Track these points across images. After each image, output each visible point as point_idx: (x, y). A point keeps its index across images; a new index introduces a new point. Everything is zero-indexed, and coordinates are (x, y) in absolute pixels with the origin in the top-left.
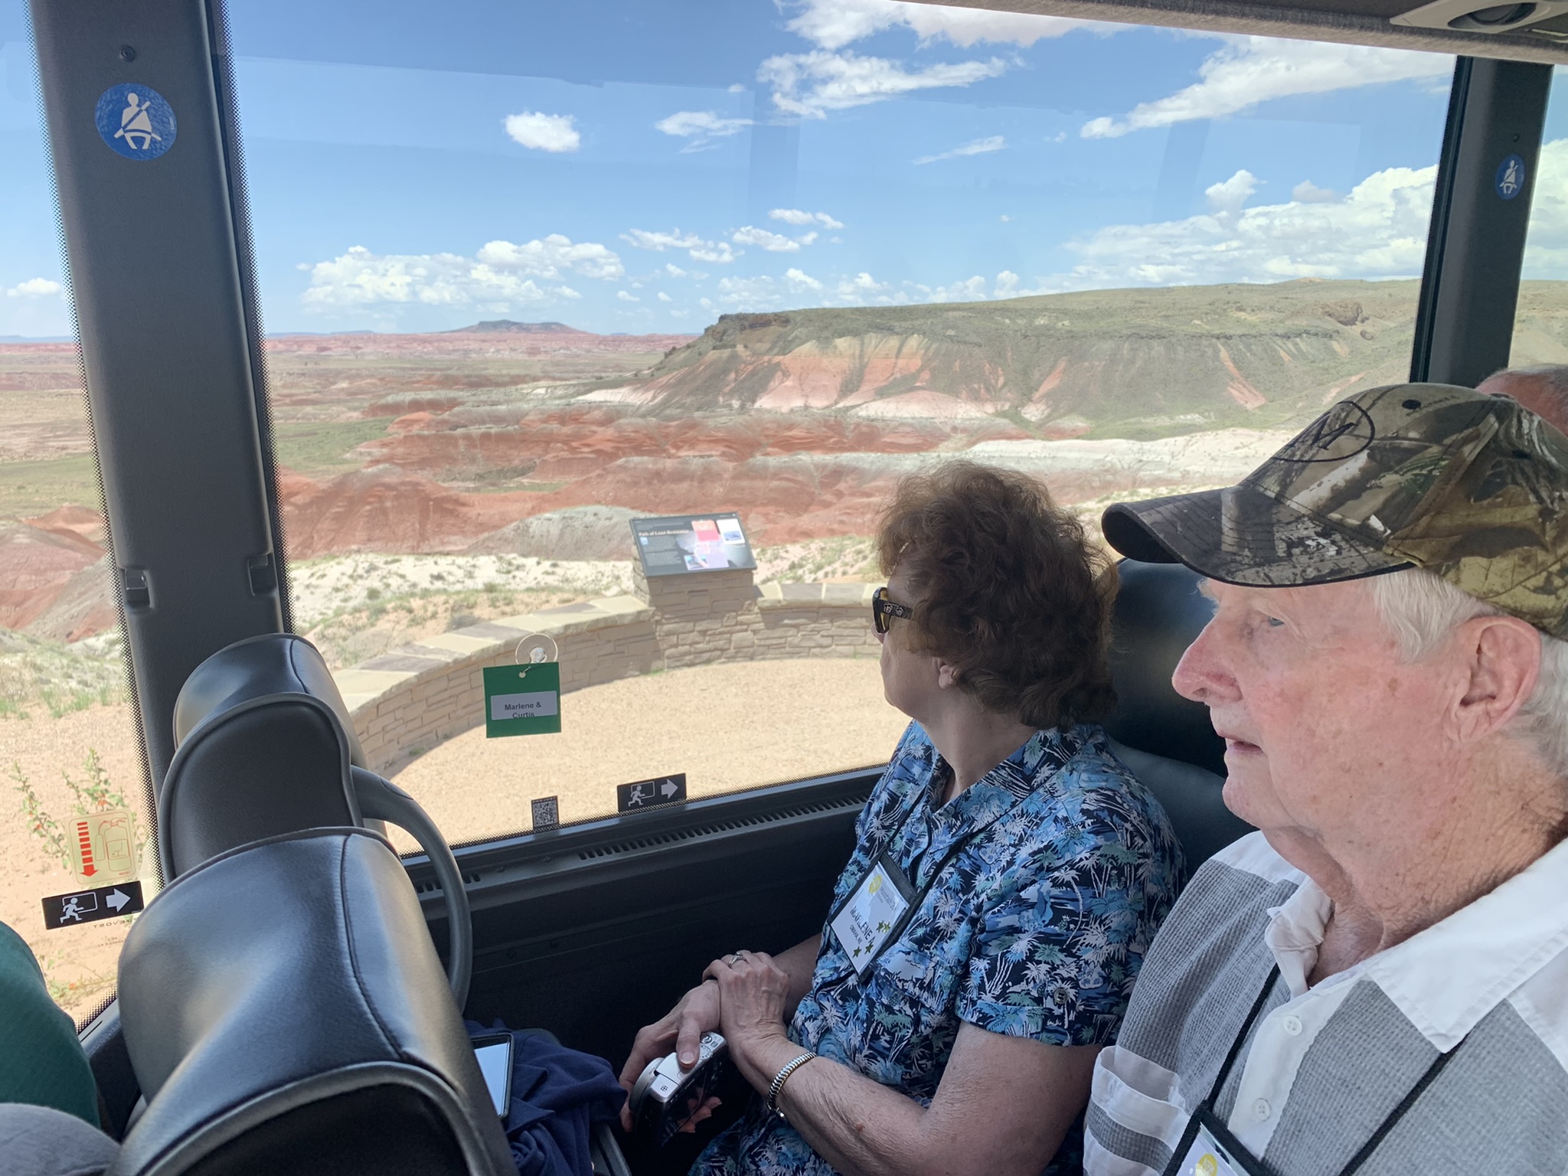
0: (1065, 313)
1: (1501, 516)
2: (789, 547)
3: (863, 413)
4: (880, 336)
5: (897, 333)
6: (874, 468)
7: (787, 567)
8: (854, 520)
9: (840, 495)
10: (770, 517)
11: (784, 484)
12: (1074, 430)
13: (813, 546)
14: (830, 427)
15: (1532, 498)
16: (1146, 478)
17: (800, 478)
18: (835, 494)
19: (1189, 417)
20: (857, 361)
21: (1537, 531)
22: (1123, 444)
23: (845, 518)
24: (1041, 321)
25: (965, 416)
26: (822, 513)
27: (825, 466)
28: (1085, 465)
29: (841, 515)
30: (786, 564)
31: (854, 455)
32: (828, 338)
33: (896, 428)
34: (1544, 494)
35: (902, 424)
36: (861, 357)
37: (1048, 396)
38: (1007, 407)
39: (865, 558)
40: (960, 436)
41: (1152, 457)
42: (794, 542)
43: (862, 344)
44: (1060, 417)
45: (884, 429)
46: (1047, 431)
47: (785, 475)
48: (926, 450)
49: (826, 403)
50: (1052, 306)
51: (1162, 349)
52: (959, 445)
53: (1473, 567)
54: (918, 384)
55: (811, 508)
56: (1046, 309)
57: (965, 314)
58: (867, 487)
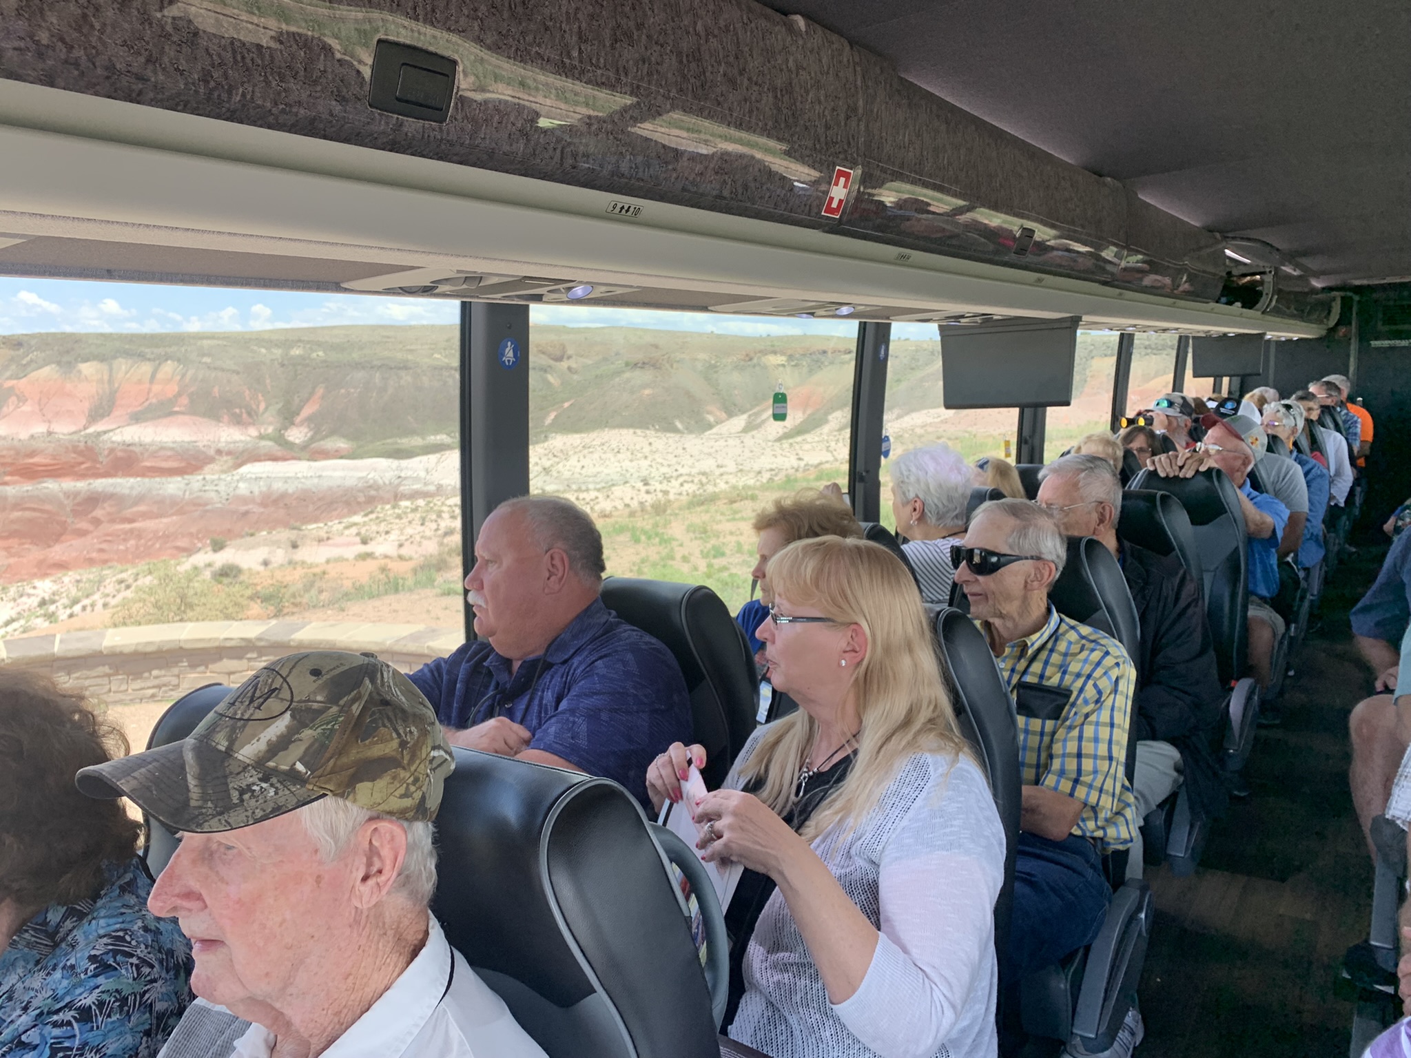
0: (319, 344)
1: (379, 750)
2: (37, 583)
3: (117, 437)
4: (130, 362)
5: (149, 360)
6: (134, 493)
7: (36, 604)
8: (115, 547)
9: (97, 522)
10: (13, 551)
11: (28, 514)
12: (337, 451)
13: (66, 579)
14: (80, 453)
15: (394, 735)
16: (406, 492)
17: (47, 507)
18: (91, 522)
19: (438, 437)
20: (106, 386)
21: (399, 757)
22: (383, 462)
23: (104, 546)
24: (296, 352)
25: (229, 439)
26: (77, 542)
27: (77, 494)
28: (350, 483)
29: (100, 543)
30: (34, 601)
31: (110, 481)
32: (70, 363)
33: (156, 452)
34: (401, 731)
35: (162, 448)
36: (110, 381)
37: (309, 419)
38: (270, 430)
39: (128, 587)
40: (225, 458)
41: (409, 473)
42: (45, 575)
43: (111, 370)
44: (323, 438)
45: (142, 454)
46: (310, 452)
47: (28, 505)
48: (191, 473)
49: (73, 429)
50: (306, 338)
51: (409, 378)
52: (225, 467)
53: (363, 788)
54: (177, 409)
55: (63, 538)
56: (300, 341)
57: (220, 342)
58: (128, 513)
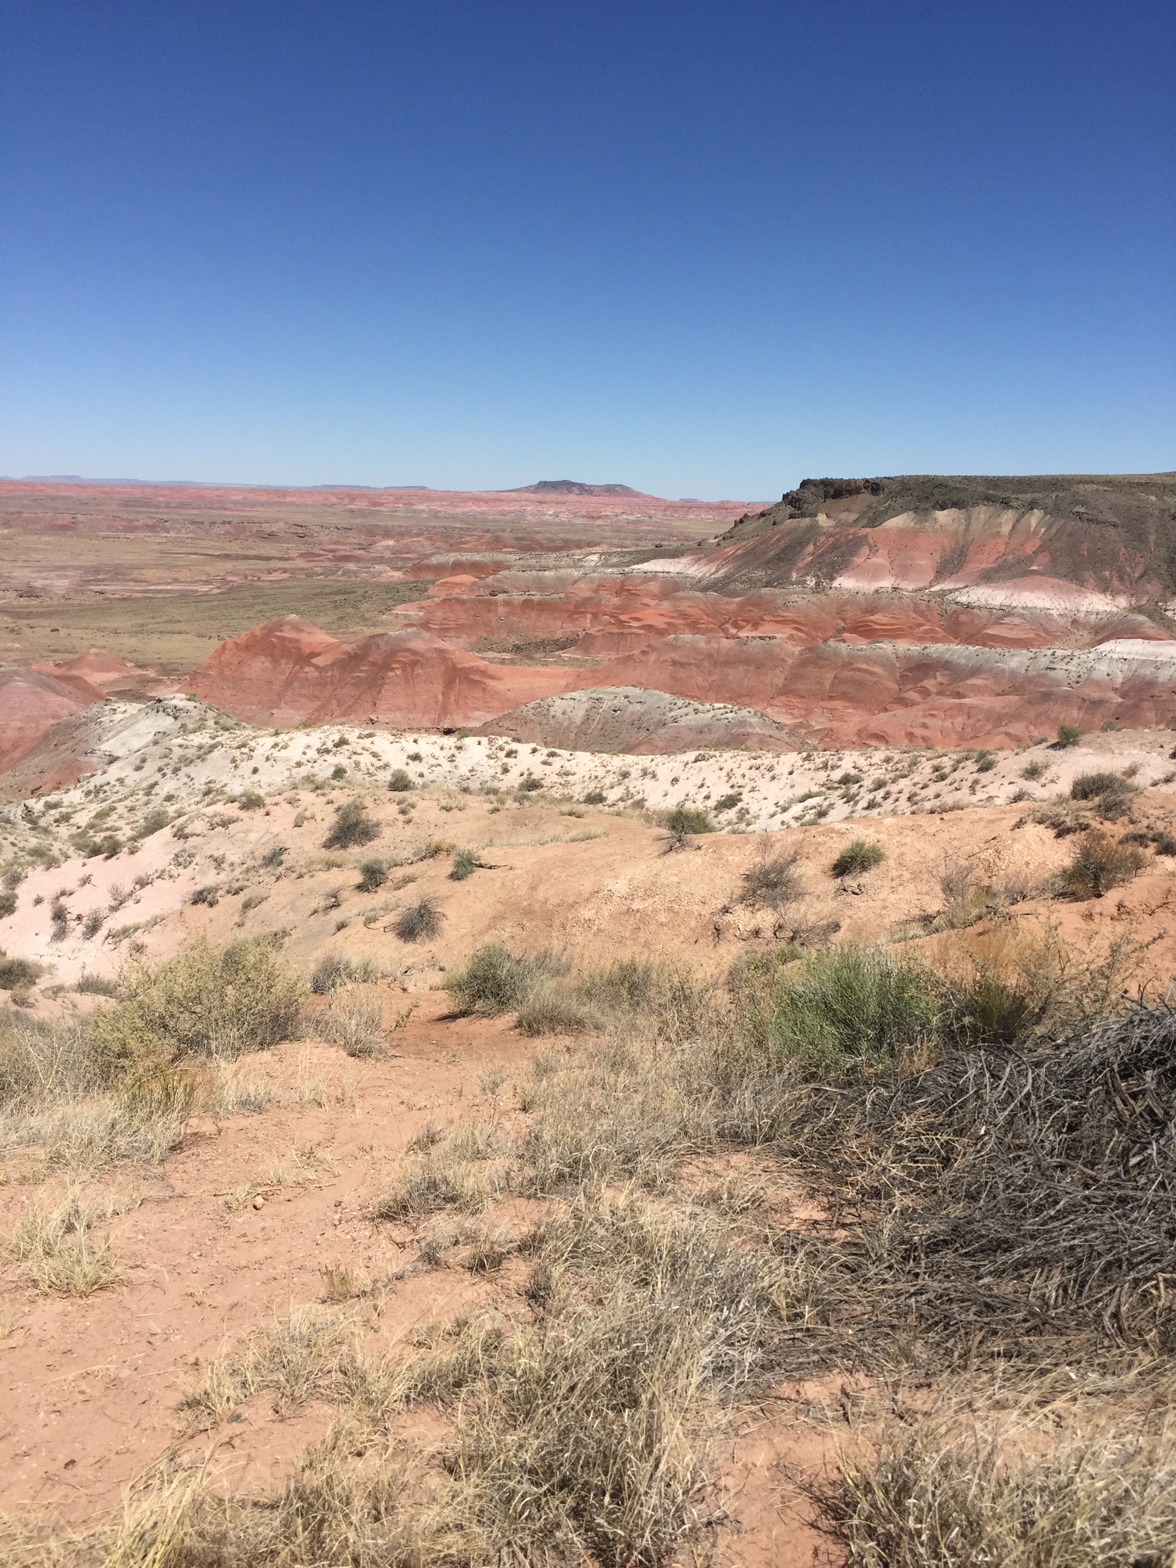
3: (963, 598)
4: (991, 509)
5: (1013, 507)
6: (971, 663)
8: (939, 724)
9: (926, 693)
11: (857, 675)
14: (921, 613)
17: (877, 669)
18: (920, 692)
20: (961, 538)
23: (928, 721)
25: (1090, 609)
26: (902, 713)
27: (910, 657)
31: (947, 646)
32: (927, 510)
33: (1003, 618)
35: (1011, 614)
36: (966, 534)
38: (1144, 601)
40: (1083, 632)
43: (969, 518)
45: (986, 619)
47: (860, 666)
48: (1039, 646)
49: (918, 585)
52: (1081, 643)
54: (1033, 568)
55: (889, 706)
58: (960, 685)
